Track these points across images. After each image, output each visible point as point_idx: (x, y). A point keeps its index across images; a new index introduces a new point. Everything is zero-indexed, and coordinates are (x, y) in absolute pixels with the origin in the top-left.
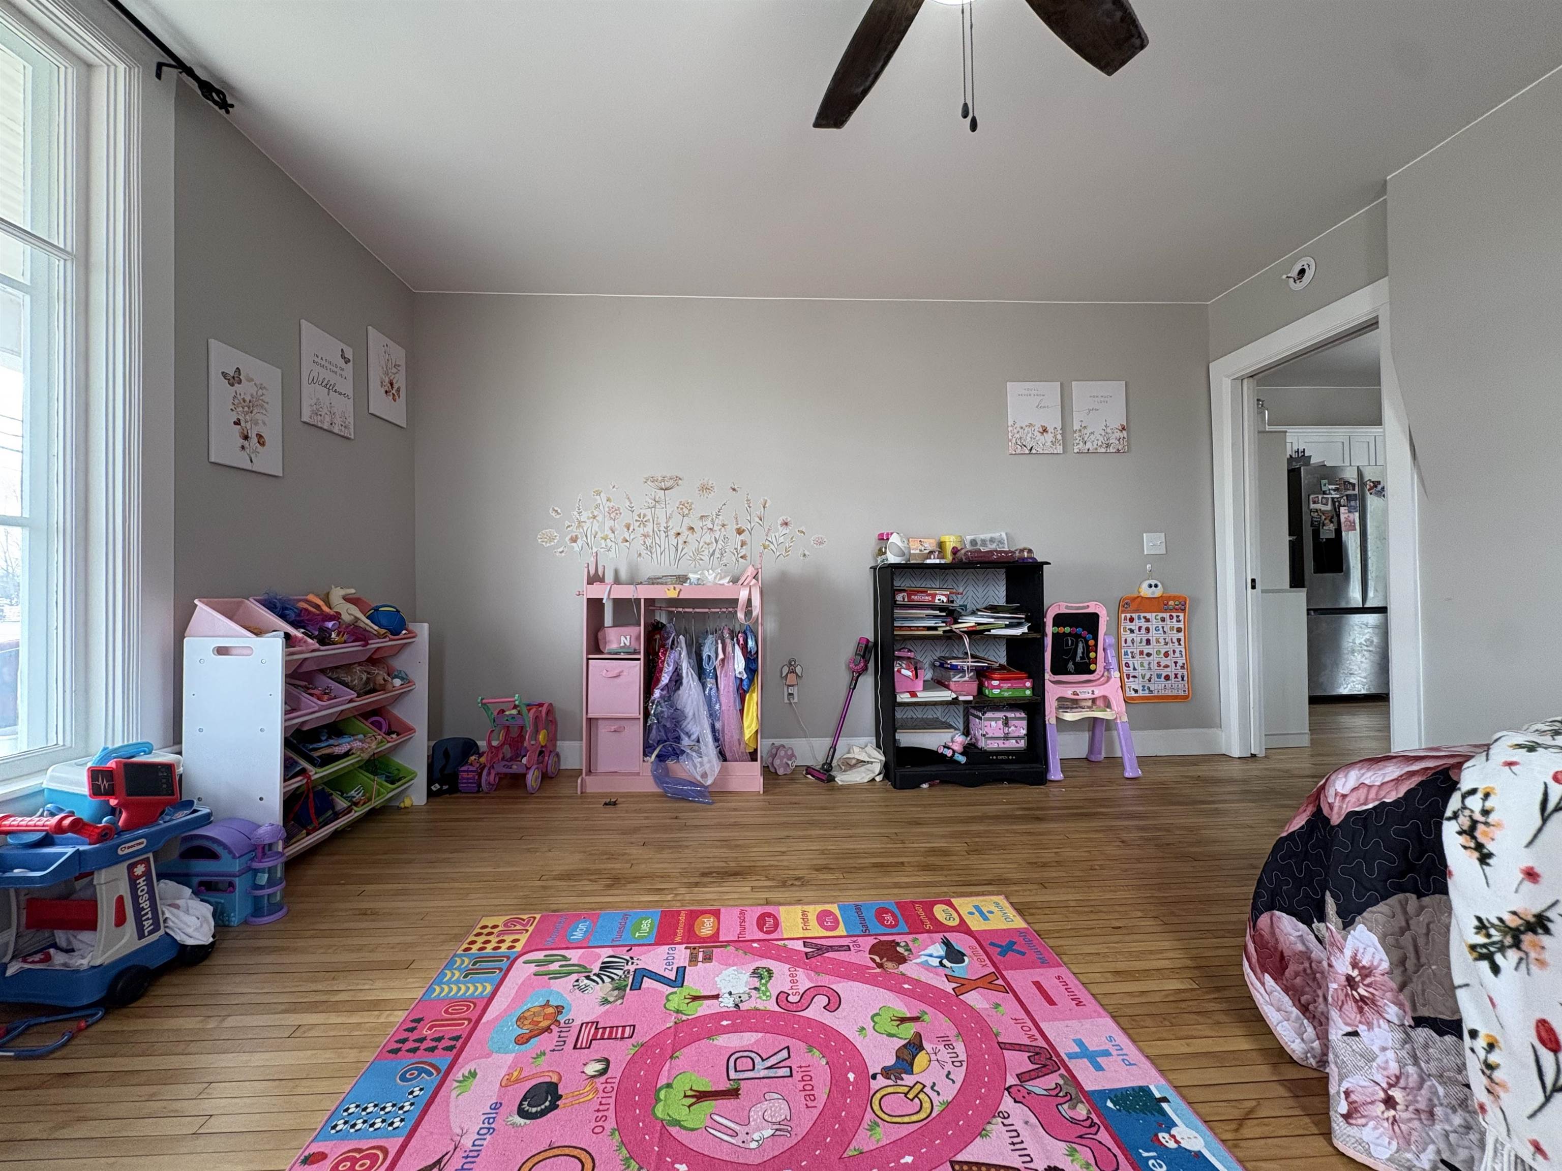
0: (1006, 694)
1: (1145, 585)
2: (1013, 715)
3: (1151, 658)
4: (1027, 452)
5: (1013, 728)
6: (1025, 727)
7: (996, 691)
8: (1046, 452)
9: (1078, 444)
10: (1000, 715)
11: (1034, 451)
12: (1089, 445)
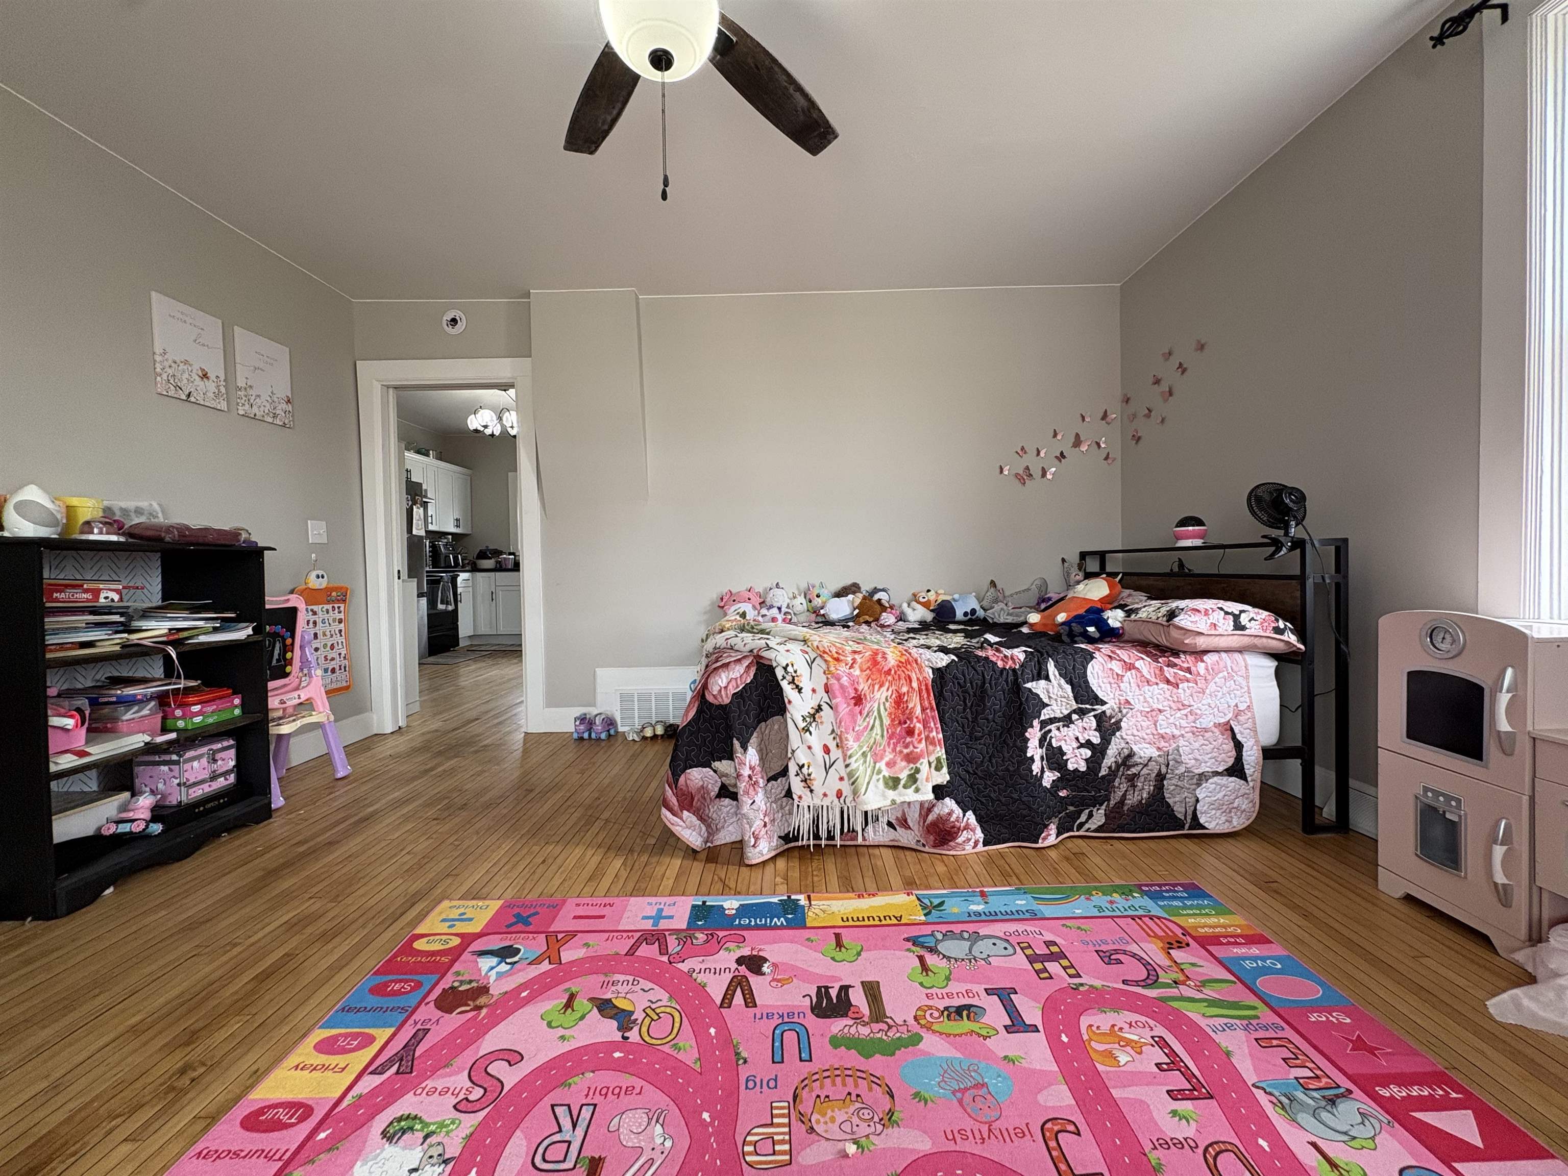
0: (210, 721)
1: (313, 574)
2: (220, 746)
3: (319, 652)
4: (184, 397)
5: (220, 762)
6: (234, 757)
7: (198, 719)
8: (207, 404)
9: (243, 405)
10: (204, 750)
11: (192, 399)
12: (255, 409)
